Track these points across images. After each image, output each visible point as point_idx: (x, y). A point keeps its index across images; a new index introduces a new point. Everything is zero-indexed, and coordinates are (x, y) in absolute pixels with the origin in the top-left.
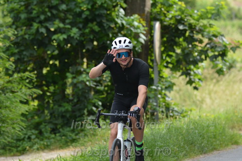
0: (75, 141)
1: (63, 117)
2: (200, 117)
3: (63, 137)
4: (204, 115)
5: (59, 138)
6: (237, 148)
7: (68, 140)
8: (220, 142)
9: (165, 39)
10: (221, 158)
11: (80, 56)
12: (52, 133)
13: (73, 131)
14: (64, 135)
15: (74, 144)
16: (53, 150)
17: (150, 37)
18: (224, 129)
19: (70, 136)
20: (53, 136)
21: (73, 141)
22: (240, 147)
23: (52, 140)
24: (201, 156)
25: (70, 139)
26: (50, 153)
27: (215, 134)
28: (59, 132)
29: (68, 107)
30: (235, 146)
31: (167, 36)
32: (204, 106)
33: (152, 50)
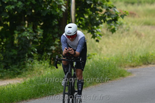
0: (20, 74)
1: (12, 58)
2: (100, 59)
3: (12, 71)
4: (103, 58)
5: (9, 72)
6: (123, 79)
7: (15, 73)
8: (113, 75)
9: (78, 9)
10: (113, 85)
11: (23, 19)
12: (5, 68)
13: (18, 67)
14: (12, 70)
15: (19, 76)
16: (5, 79)
17: (68, 8)
18: (115, 67)
19: (16, 70)
20: (5, 70)
21: (19, 74)
22: (125, 79)
23: (5, 73)
24: (101, 84)
25: (17, 72)
26: (4, 81)
27: (109, 70)
28: (10, 68)
29: (15, 52)
30: (122, 78)
31: (79, 7)
32: (102, 52)
33: (70, 16)
